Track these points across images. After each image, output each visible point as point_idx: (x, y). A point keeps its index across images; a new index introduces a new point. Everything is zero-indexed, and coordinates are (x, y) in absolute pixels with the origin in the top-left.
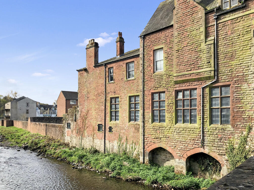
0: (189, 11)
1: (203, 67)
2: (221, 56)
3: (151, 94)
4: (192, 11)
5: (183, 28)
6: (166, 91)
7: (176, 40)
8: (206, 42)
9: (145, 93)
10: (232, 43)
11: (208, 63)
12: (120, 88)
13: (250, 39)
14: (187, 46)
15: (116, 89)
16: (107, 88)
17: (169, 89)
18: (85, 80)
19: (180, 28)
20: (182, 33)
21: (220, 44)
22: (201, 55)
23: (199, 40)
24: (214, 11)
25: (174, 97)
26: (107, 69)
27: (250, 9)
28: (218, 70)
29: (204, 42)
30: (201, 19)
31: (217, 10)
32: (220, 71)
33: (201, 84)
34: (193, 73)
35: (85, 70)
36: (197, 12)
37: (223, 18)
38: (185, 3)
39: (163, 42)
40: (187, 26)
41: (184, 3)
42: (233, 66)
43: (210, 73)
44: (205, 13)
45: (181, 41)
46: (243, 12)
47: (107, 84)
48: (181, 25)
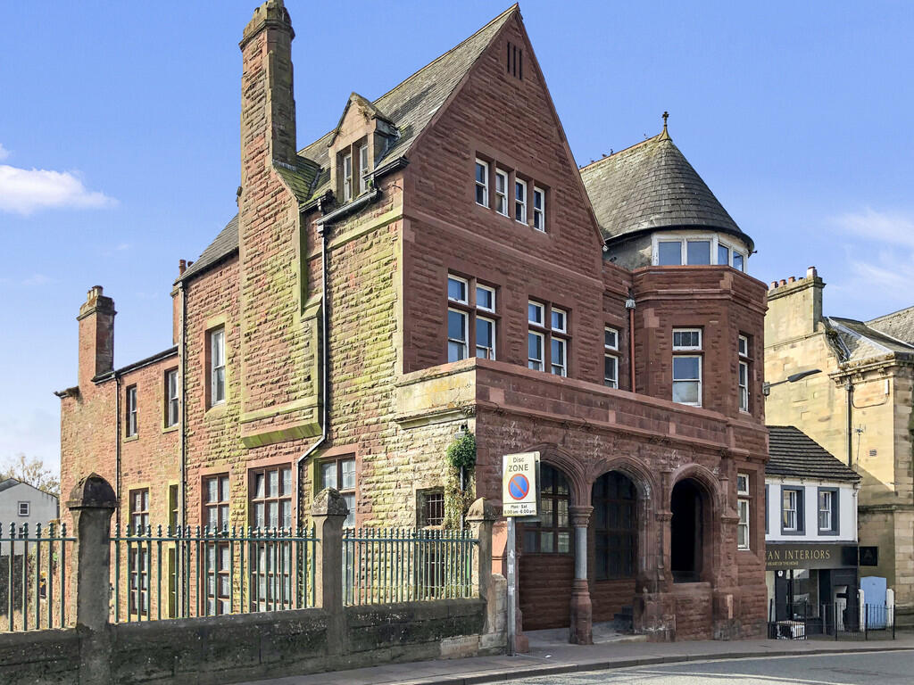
0: (269, 205)
1: (296, 394)
2: (337, 358)
3: (200, 480)
4: (276, 204)
5: (257, 259)
6: (231, 471)
7: (245, 301)
8: (303, 310)
9: (189, 477)
10: (356, 316)
11: (305, 380)
12: (153, 458)
13: (389, 304)
14: (265, 322)
15: (143, 462)
16: (123, 458)
17: (236, 465)
18: (76, 429)
19: (252, 259)
20: (257, 276)
21: (334, 317)
22: (293, 354)
23: (289, 303)
24: (316, 207)
25: (247, 493)
26: (124, 389)
27: (389, 206)
28: (329, 405)
29: (299, 312)
30: (293, 231)
31: (323, 204)
32: (334, 407)
33: (299, 450)
34: (278, 414)
35: (75, 392)
36: (285, 209)
37: (341, 232)
38: (262, 178)
39: (224, 305)
40: (266, 255)
41: (259, 176)
42: (359, 393)
43: (310, 416)
44: (301, 214)
45: (255, 305)
46: (378, 215)
47: (123, 444)
48: (254, 249)
